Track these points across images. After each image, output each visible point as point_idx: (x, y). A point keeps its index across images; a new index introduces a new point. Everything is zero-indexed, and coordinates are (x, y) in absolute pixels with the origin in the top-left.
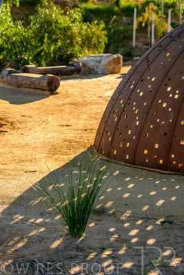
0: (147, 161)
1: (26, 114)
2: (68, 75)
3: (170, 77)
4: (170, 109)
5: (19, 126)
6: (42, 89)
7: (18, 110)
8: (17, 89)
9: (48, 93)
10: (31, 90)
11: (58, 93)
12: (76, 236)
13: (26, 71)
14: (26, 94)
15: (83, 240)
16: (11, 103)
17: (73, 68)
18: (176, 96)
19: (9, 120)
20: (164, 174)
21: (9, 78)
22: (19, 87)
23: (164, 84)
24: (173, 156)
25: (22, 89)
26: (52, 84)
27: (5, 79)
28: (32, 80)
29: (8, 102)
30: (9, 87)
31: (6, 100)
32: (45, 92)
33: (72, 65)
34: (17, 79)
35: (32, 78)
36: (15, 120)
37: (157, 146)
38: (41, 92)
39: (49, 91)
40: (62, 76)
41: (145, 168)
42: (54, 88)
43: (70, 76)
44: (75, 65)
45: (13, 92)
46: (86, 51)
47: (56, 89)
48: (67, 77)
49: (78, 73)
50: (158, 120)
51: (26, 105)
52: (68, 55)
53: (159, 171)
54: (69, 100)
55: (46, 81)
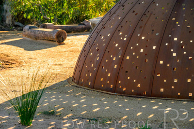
0: (102, 86)
1: (33, 57)
2: (79, 32)
3: (122, 25)
4: (120, 49)
5: (24, 64)
6: (53, 41)
7: (28, 54)
8: (35, 41)
9: (57, 43)
10: (45, 42)
11: (64, 44)
12: (25, 125)
13: (45, 27)
14: (41, 44)
15: (29, 127)
16: (25, 50)
17: (84, 26)
18: (125, 39)
19: (19, 61)
20: (112, 95)
21: (29, 32)
22: (36, 39)
23: (118, 30)
24: (120, 82)
25: (38, 41)
26: (60, 36)
27: (26, 33)
28: (46, 33)
29: (23, 49)
30: (29, 39)
31: (22, 48)
32: (55, 43)
33: (84, 24)
34: (35, 33)
35: (46, 32)
36: (23, 61)
37: (109, 75)
38: (52, 42)
39: (58, 42)
40: (74, 32)
41: (101, 91)
42: (61, 40)
43: (81, 33)
44: (86, 24)
45: (31, 43)
46: (98, 14)
47: (63, 41)
48: (79, 33)
49: (88, 31)
50: (112, 56)
51: (37, 51)
52: (83, 17)
53: (110, 93)
54: (71, 49)
55: (55, 34)
